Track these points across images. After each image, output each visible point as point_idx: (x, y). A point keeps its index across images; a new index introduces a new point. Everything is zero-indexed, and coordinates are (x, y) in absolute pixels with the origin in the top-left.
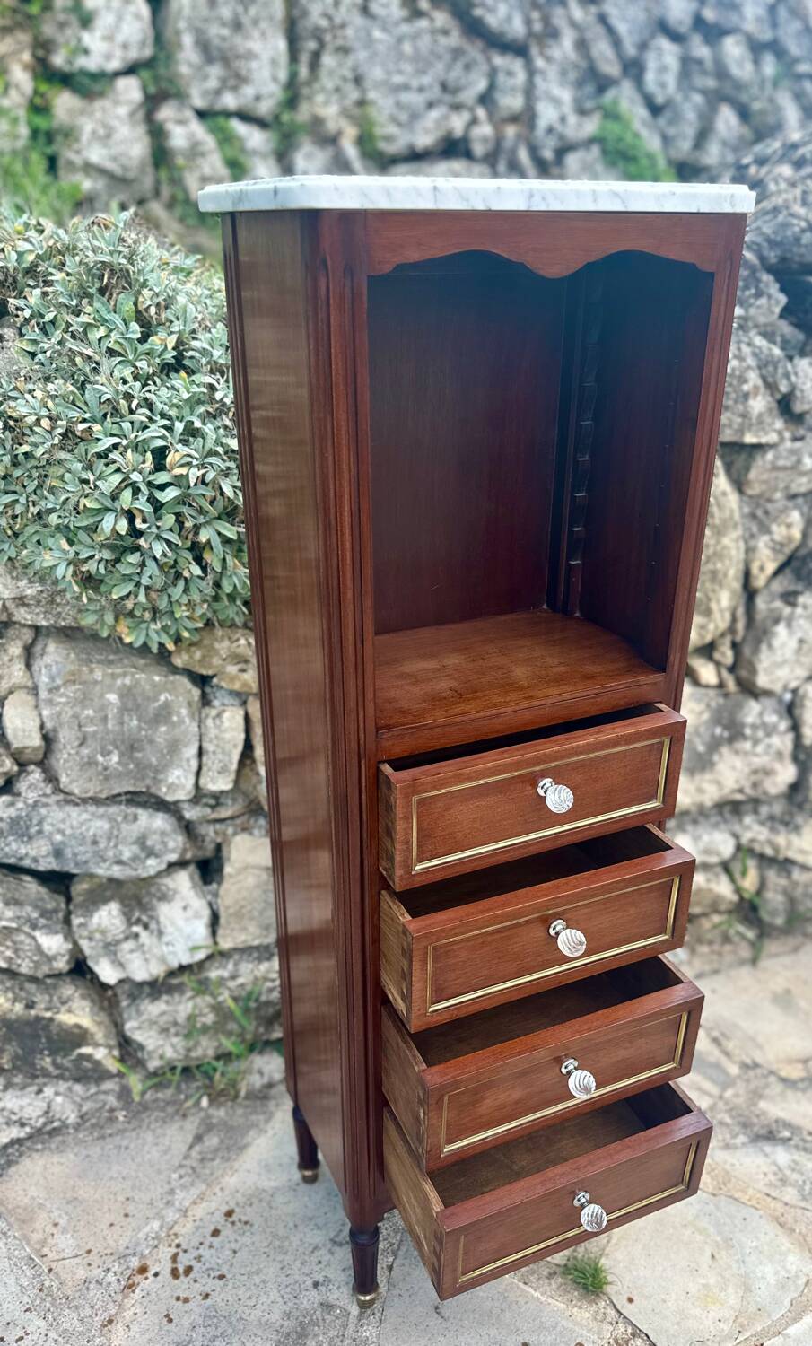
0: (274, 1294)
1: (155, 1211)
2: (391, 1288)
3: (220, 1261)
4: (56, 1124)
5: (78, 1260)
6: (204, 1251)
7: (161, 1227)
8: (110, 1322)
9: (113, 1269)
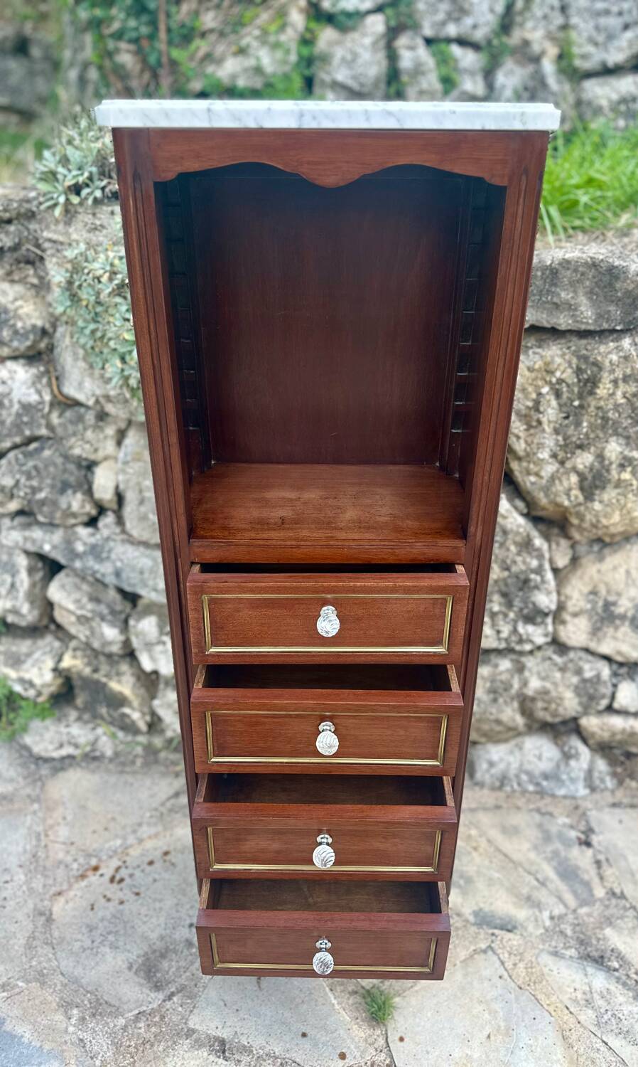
0: (162, 920)
1: (123, 833)
3: (143, 883)
4: (98, 754)
5: (63, 846)
6: (138, 873)
7: (121, 846)
8: (60, 894)
9: (79, 861)
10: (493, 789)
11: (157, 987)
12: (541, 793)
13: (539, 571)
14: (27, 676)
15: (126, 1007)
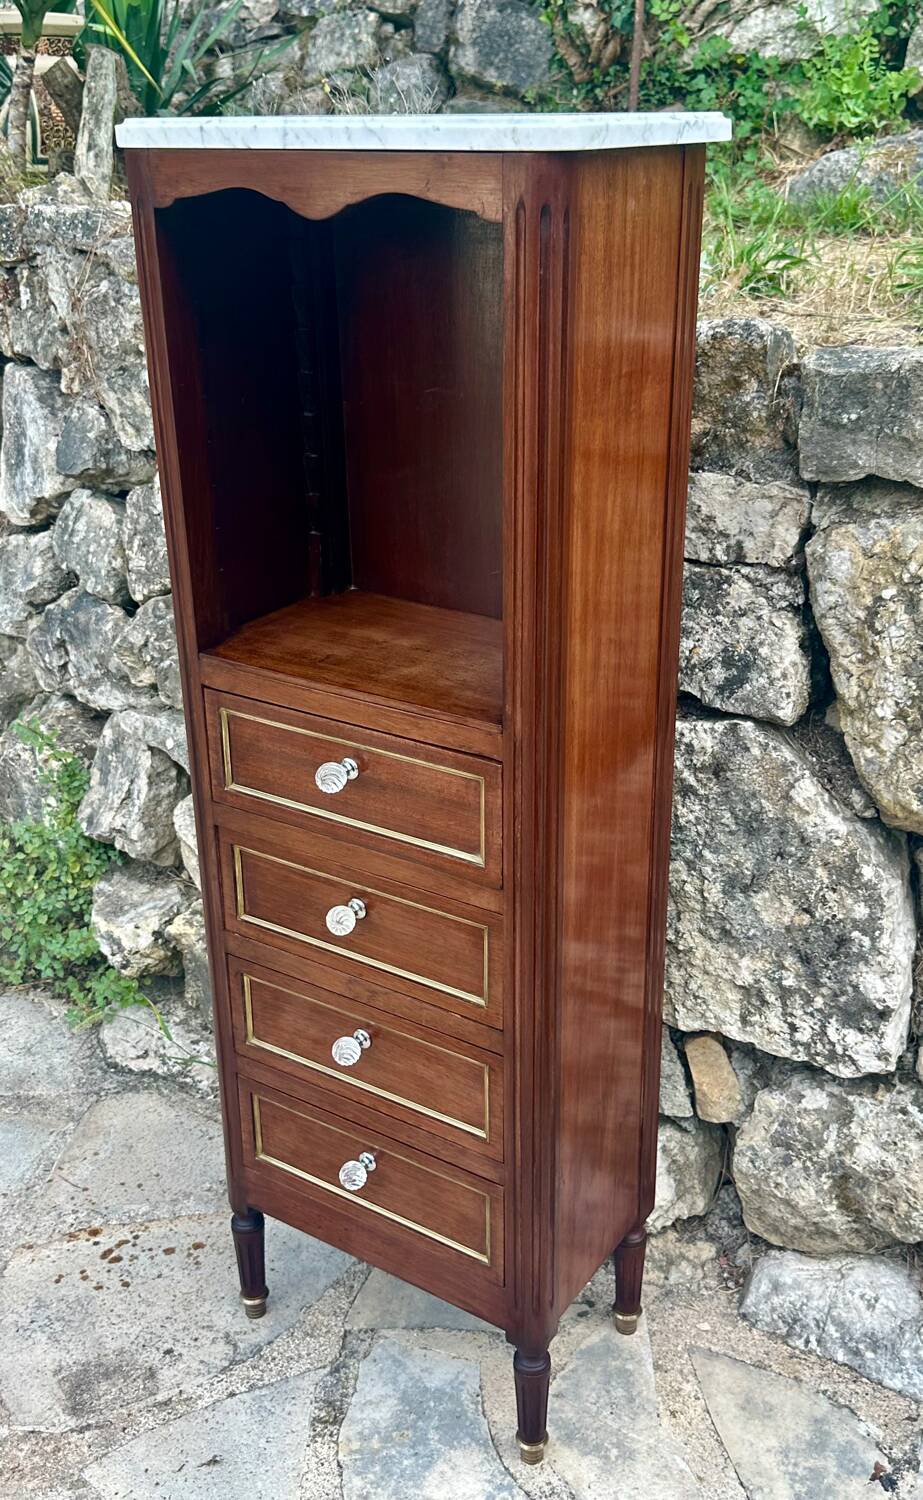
0: (136, 1330)
1: (159, 1198)
2: (210, 1409)
3: (142, 1273)
4: (188, 1080)
5: (72, 1189)
6: (144, 1258)
7: (145, 1214)
8: (30, 1247)
9: (79, 1215)
10: (772, 1335)
11: (75, 1410)
12: (857, 1373)
13: (870, 927)
14: (117, 933)
15: (21, 1416)
